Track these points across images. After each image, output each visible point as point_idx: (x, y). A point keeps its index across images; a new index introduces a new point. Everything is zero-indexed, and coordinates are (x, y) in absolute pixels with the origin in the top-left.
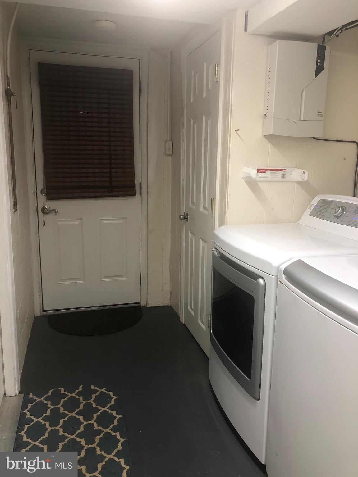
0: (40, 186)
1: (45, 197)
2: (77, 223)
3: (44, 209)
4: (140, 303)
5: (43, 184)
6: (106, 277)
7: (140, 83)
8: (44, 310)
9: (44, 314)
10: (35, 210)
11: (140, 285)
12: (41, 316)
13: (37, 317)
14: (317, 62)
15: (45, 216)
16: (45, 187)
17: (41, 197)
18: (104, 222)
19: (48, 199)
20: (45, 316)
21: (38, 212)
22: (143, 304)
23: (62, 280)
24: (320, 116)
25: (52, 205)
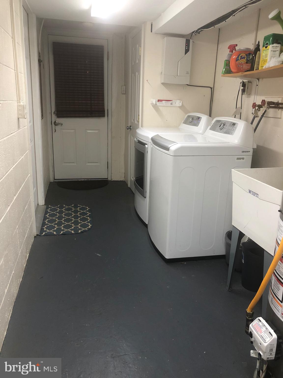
0: (53, 110)
1: (56, 116)
2: (73, 131)
3: (55, 122)
4: (107, 179)
5: (55, 109)
6: (89, 163)
7: (108, 52)
8: (55, 179)
9: (55, 181)
10: (50, 123)
11: (108, 169)
12: (53, 182)
13: (51, 182)
14: (186, 48)
15: (56, 126)
16: (56, 110)
17: (54, 116)
18: (88, 131)
19: (58, 117)
20: (56, 182)
21: (52, 124)
22: (109, 179)
23: (65, 163)
24: (188, 74)
25: (59, 120)
